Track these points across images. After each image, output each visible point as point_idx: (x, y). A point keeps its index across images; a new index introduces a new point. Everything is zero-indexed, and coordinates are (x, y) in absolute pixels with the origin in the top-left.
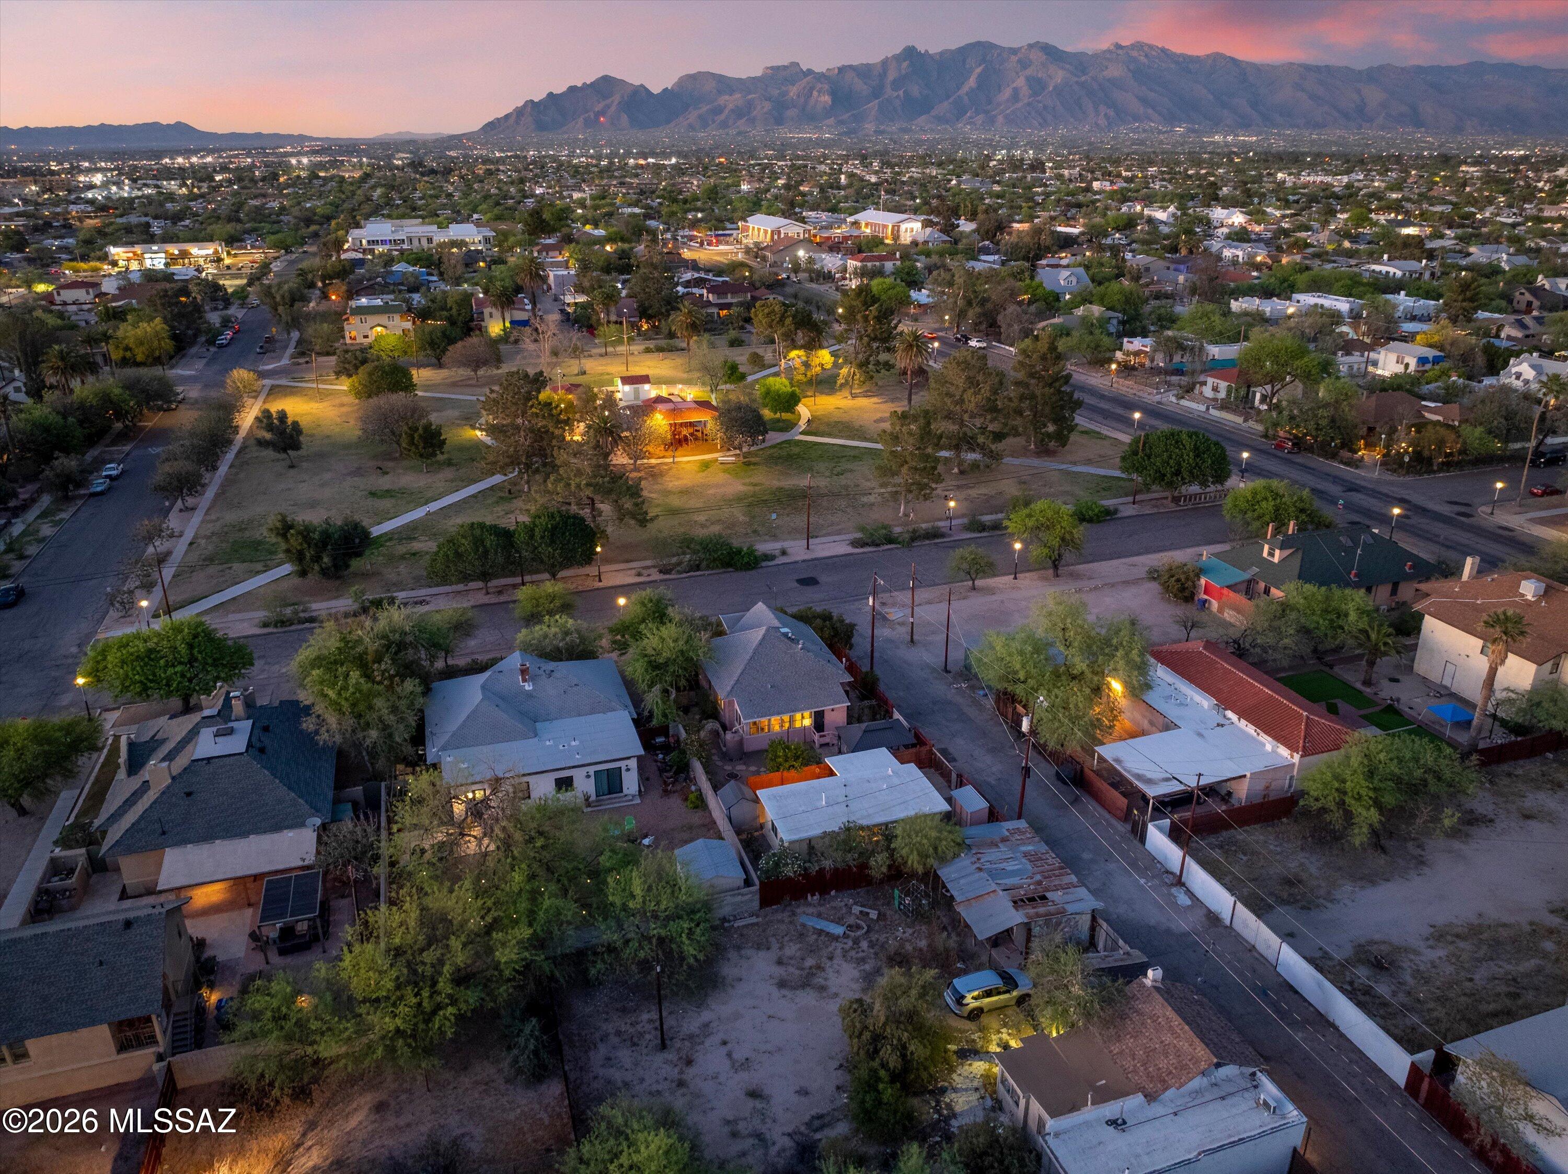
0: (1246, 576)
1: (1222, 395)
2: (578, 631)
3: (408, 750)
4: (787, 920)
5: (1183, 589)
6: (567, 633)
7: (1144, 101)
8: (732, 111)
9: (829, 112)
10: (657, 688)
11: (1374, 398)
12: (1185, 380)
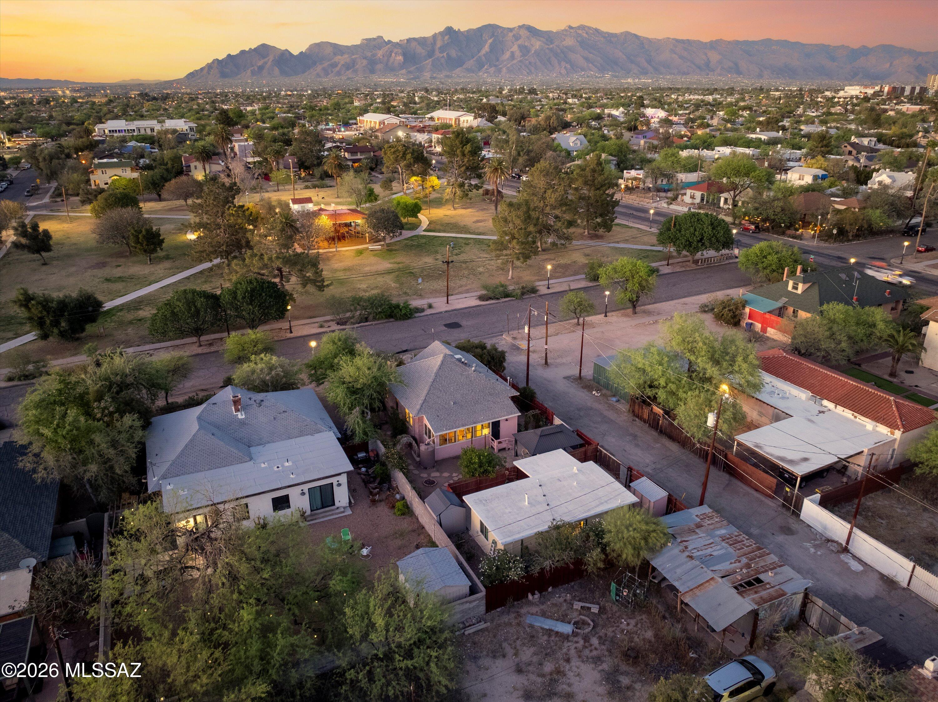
0: (779, 304)
1: (698, 200)
2: (281, 366)
3: (131, 480)
4: (514, 622)
5: (734, 316)
6: (271, 369)
7: (587, 59)
8: (343, 65)
9: (402, 66)
10: (357, 410)
11: (802, 196)
12: (670, 194)
